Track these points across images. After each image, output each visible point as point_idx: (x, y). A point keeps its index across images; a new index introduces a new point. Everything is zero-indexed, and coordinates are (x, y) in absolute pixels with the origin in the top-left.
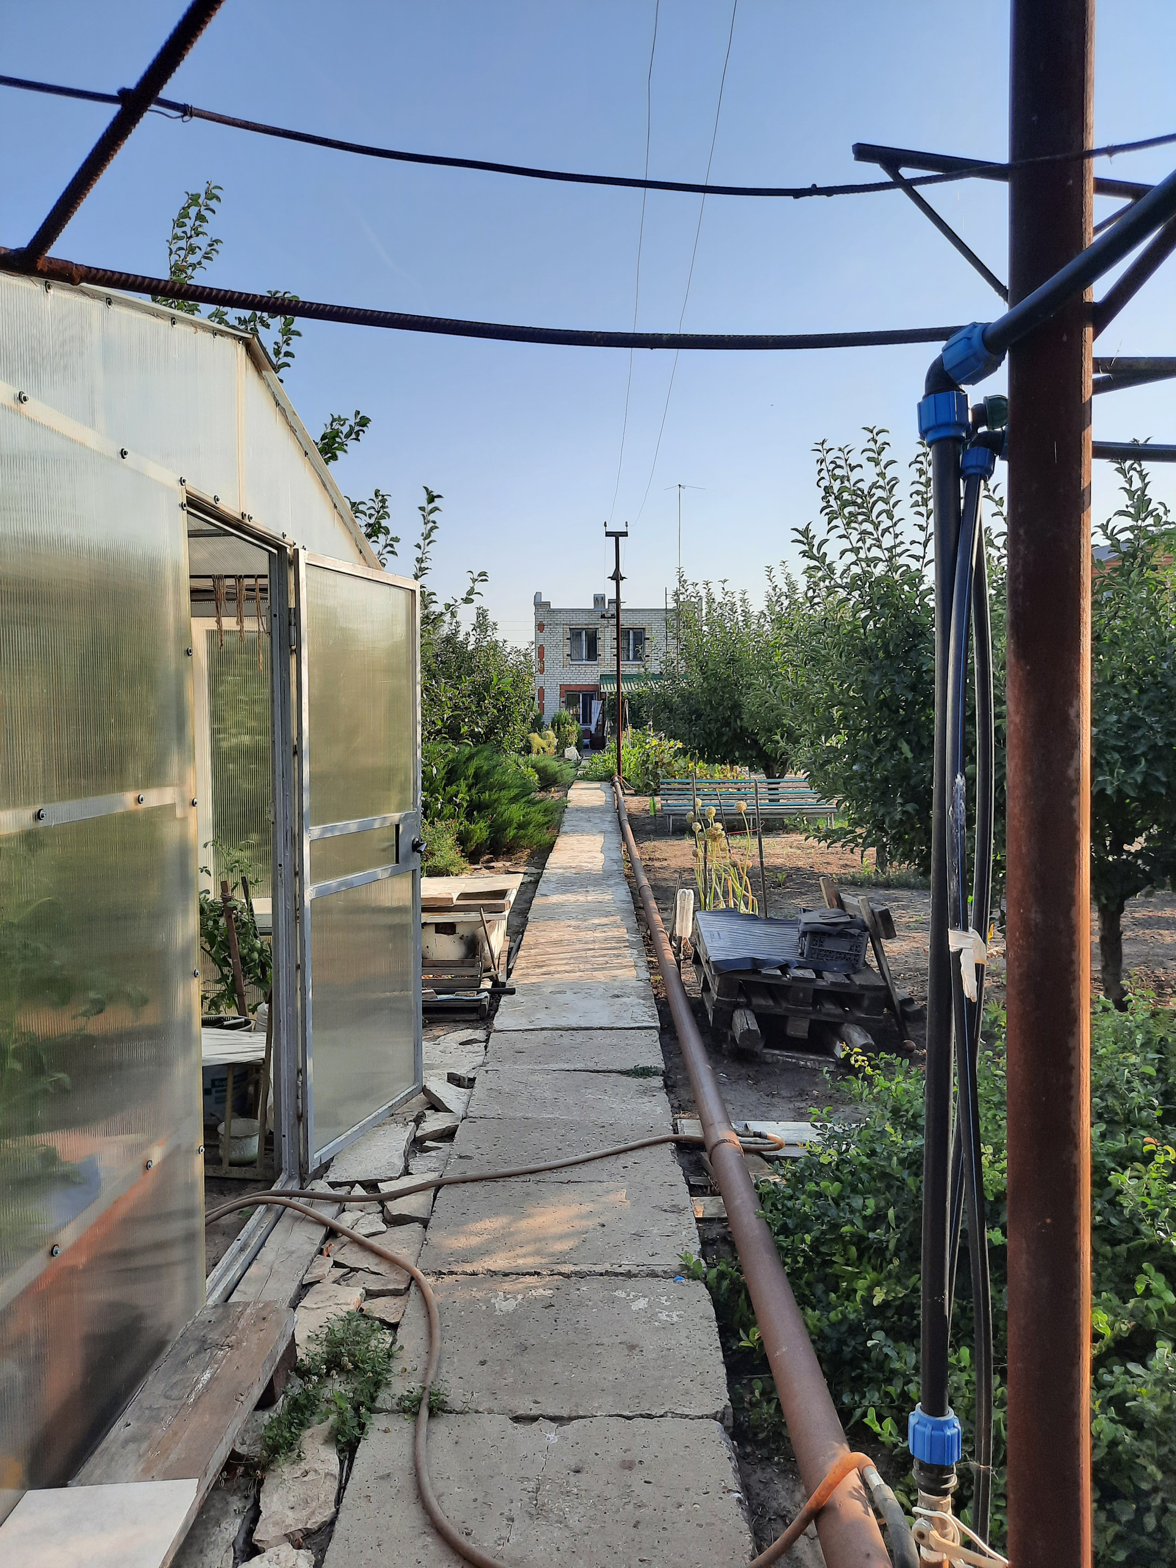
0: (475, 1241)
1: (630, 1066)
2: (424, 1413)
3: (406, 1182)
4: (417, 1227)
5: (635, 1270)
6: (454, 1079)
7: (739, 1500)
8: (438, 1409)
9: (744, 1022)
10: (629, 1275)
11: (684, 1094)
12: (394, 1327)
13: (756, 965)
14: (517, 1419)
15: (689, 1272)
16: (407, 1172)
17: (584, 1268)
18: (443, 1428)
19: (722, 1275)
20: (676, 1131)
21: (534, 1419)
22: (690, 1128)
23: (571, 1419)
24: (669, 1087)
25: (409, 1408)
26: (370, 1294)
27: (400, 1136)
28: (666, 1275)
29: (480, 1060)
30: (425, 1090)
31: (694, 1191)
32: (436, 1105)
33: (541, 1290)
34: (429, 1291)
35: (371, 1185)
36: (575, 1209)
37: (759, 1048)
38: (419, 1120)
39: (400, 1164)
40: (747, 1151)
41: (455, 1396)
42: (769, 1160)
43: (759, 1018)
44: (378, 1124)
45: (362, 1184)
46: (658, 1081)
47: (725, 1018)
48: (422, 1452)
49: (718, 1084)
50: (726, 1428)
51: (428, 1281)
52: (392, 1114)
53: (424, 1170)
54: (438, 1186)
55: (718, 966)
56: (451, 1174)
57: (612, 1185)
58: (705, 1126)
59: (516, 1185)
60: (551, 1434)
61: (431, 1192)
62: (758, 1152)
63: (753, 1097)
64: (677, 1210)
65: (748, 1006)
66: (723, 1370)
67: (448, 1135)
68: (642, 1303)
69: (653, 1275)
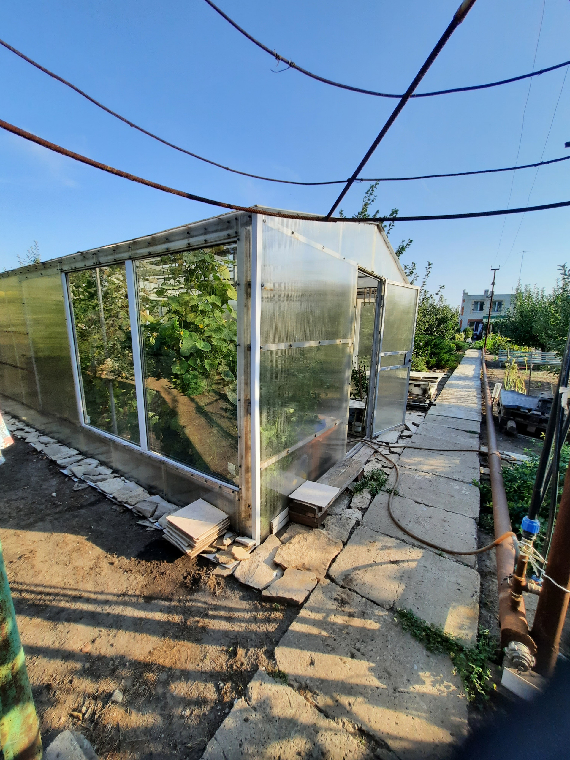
0: (412, 461)
1: (468, 430)
2: (393, 494)
3: (396, 445)
4: (398, 455)
5: (457, 479)
6: (413, 424)
7: (475, 538)
8: (396, 494)
9: (511, 424)
10: (455, 480)
11: (485, 441)
12: (388, 475)
13: (519, 408)
14: (416, 502)
15: (474, 484)
16: (397, 442)
17: (442, 475)
18: (396, 498)
19: (484, 487)
20: (480, 449)
21: (421, 504)
22: (484, 449)
23: (431, 506)
24: (481, 438)
25: (389, 492)
26: (383, 467)
27: (397, 434)
28: (467, 483)
29: (422, 420)
30: (405, 425)
31: (481, 465)
32: (407, 429)
33: (429, 477)
34: (398, 469)
35: (387, 444)
36: (443, 461)
37: (515, 433)
38: (402, 432)
39: (396, 441)
40: (502, 459)
41: (401, 492)
42: (510, 463)
43: (517, 423)
44: (391, 430)
45: (385, 443)
46: (477, 436)
47: (504, 422)
48: (391, 501)
49: (497, 440)
50: (476, 522)
51: (398, 467)
52: (395, 429)
53: (401, 443)
54: (405, 447)
55: (504, 406)
56: (408, 445)
57: (455, 458)
58: (489, 449)
59: (426, 451)
60: (425, 508)
61: (403, 448)
62: (507, 460)
63: (509, 446)
64: (474, 468)
65: (514, 420)
66: (479, 509)
67: (409, 437)
68: (458, 487)
69: (463, 482)
